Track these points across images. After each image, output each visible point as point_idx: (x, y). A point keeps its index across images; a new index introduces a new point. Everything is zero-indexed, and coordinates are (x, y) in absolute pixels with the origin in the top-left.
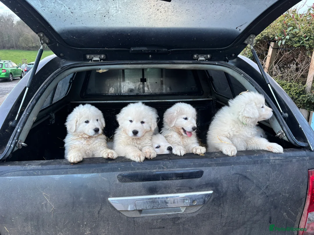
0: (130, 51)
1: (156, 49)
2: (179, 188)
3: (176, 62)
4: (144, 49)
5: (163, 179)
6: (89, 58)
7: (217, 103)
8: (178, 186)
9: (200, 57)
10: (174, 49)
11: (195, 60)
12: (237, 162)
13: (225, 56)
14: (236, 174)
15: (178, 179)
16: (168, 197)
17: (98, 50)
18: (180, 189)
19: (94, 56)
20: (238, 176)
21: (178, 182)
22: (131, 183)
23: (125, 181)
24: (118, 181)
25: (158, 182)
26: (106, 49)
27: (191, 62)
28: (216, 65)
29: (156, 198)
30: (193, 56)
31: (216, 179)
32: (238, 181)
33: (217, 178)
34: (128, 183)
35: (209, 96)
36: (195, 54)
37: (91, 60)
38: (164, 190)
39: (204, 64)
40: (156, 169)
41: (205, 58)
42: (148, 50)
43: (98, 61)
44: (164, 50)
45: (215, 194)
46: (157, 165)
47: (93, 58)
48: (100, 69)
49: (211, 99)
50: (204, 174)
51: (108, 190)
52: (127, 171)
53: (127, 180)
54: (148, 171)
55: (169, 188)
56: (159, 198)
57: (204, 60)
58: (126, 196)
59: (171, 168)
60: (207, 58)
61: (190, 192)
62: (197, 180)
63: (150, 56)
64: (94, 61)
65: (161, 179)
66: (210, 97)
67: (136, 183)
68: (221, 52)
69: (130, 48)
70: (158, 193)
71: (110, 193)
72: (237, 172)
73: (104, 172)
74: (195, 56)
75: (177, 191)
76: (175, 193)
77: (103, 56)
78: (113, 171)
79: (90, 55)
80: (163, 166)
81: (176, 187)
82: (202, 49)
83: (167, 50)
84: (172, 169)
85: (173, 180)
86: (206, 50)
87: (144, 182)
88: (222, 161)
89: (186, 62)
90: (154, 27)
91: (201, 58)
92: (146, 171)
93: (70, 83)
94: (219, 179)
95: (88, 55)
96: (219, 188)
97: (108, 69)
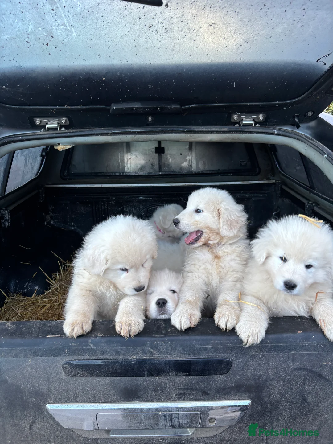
0: (111, 111)
1: (158, 106)
2: (182, 391)
3: (196, 130)
4: (136, 105)
5: (151, 375)
6: (40, 123)
7: (282, 190)
8: (181, 389)
9: (244, 119)
10: (193, 104)
11: (234, 124)
12: (303, 346)
13: (294, 117)
14: (300, 369)
15: (179, 376)
16: (160, 408)
17: (53, 109)
18: (184, 394)
19: (48, 121)
20: (304, 373)
21: (182, 380)
22: (89, 379)
23: (77, 375)
24: (64, 374)
25: (141, 379)
26: (66, 107)
27: (225, 129)
28: (273, 134)
29: (135, 410)
30: (230, 117)
31: (257, 378)
32: (304, 383)
33: (260, 376)
34: (84, 379)
35: (270, 176)
36: (235, 114)
37: (44, 127)
38: (153, 394)
39: (251, 132)
40: (137, 354)
41: (253, 120)
42: (145, 108)
43: (55, 129)
44: (173, 106)
45: (255, 406)
46: (139, 348)
47: (47, 124)
48: (59, 144)
49: (274, 181)
50: (234, 367)
51: (45, 390)
52: (80, 355)
53: (81, 373)
54: (122, 357)
55: (162, 391)
56: (141, 409)
57: (251, 125)
58: (79, 402)
59: (166, 353)
60: (257, 121)
61: (204, 400)
62: (219, 379)
63: (150, 118)
64: (49, 129)
65: (146, 374)
66: (271, 178)
67: (98, 379)
68: (285, 108)
69: (110, 105)
70: (141, 399)
71: (49, 395)
72: (302, 366)
73: (38, 356)
74: (235, 117)
75: (178, 398)
76: (175, 400)
77: (63, 121)
78: (55, 355)
79: (42, 119)
80: (152, 348)
81: (176, 389)
82: (248, 104)
83: (178, 106)
84: (169, 356)
85: (169, 376)
86: (256, 105)
87: (115, 378)
88: (271, 342)
89: (217, 130)
90: (148, 63)
91: (247, 121)
92: (117, 357)
93: (42, 155)
94: (264, 378)
95: (38, 119)
96: (264, 394)
97: (72, 143)
